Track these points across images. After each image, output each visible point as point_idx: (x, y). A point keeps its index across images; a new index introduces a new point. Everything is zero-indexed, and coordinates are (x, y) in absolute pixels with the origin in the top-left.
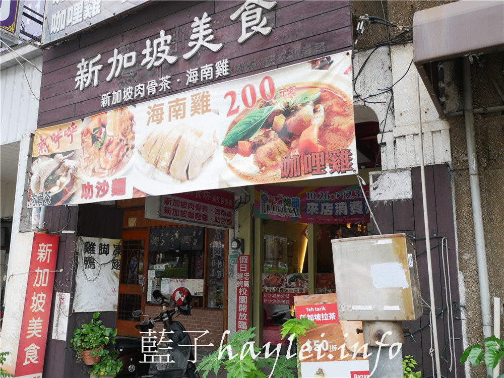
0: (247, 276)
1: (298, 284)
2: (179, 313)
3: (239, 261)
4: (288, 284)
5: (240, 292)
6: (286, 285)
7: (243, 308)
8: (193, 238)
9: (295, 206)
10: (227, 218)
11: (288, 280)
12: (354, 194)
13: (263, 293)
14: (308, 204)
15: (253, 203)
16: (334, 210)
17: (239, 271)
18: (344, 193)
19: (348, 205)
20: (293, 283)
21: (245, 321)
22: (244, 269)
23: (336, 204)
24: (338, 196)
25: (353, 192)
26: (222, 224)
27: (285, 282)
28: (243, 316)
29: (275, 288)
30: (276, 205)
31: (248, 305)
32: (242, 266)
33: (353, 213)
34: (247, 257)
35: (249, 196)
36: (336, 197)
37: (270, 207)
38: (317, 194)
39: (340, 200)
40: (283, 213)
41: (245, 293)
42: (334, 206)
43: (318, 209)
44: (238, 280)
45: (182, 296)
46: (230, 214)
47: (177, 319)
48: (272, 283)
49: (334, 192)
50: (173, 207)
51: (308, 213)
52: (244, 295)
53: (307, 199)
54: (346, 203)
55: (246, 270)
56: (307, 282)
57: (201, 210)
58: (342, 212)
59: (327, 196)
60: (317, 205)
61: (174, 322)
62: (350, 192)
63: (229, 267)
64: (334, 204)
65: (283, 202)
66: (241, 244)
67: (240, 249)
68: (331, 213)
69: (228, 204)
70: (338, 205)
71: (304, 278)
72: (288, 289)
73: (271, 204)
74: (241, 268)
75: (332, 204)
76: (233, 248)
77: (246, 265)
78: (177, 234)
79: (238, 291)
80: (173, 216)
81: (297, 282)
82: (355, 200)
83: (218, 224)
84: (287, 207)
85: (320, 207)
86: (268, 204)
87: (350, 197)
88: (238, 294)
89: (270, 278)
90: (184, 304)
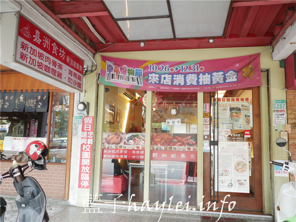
0: (91, 134)
1: (135, 142)
2: (33, 168)
3: (83, 121)
4: (126, 142)
5: (84, 148)
6: (125, 143)
7: (87, 162)
8: (37, 102)
9: (138, 76)
10: (77, 81)
11: (126, 138)
12: (190, 68)
13: (103, 150)
14: (150, 75)
15: (99, 72)
16: (173, 81)
17: (83, 130)
18: (182, 67)
19: (185, 77)
20: (131, 142)
21: (87, 173)
22: (88, 129)
23: (175, 76)
24: (177, 69)
25: (190, 67)
26: (73, 86)
27: (124, 141)
28: (86, 169)
29: (114, 145)
30: (120, 74)
31: (91, 159)
32: (86, 126)
33: (188, 83)
34: (91, 118)
35: (96, 65)
36: (175, 70)
37: (115, 76)
38: (158, 67)
39: (178, 73)
40: (127, 81)
41: (88, 149)
42: (173, 77)
43: (158, 80)
44: (82, 138)
45: (38, 150)
46: (80, 78)
47: (30, 175)
48: (112, 141)
49: (173, 66)
50: (30, 55)
51: (150, 82)
52: (88, 151)
53: (149, 70)
54: (183, 76)
55: (90, 130)
56: (144, 140)
57: (57, 67)
58: (180, 82)
59: (167, 69)
60: (158, 75)
61: (26, 177)
62: (187, 66)
63: (74, 127)
64: (172, 76)
65: (127, 72)
66: (86, 106)
67: (86, 110)
68: (170, 83)
69: (79, 69)
70: (176, 77)
71: (141, 137)
72: (126, 146)
73: (116, 73)
74: (85, 127)
75: (171, 76)
76: (79, 110)
77: (90, 125)
78: (21, 98)
79: (82, 147)
80: (29, 65)
81: (134, 140)
82: (191, 73)
83: (70, 84)
84: (131, 76)
85: (160, 78)
86: (113, 73)
87: (187, 70)
88: (82, 150)
89: (110, 137)
90: (40, 159)
